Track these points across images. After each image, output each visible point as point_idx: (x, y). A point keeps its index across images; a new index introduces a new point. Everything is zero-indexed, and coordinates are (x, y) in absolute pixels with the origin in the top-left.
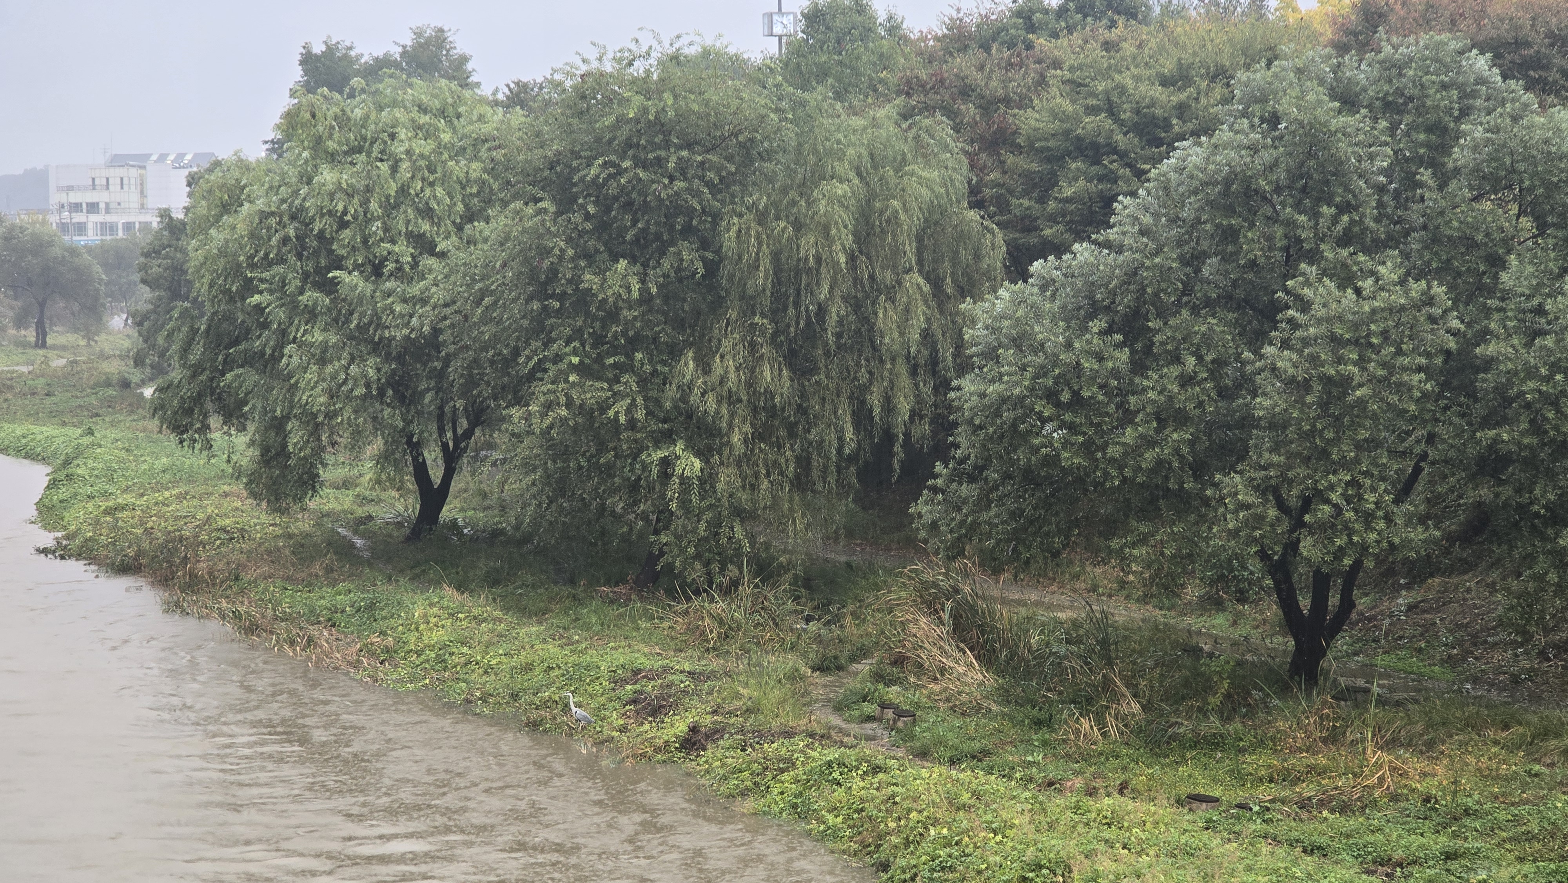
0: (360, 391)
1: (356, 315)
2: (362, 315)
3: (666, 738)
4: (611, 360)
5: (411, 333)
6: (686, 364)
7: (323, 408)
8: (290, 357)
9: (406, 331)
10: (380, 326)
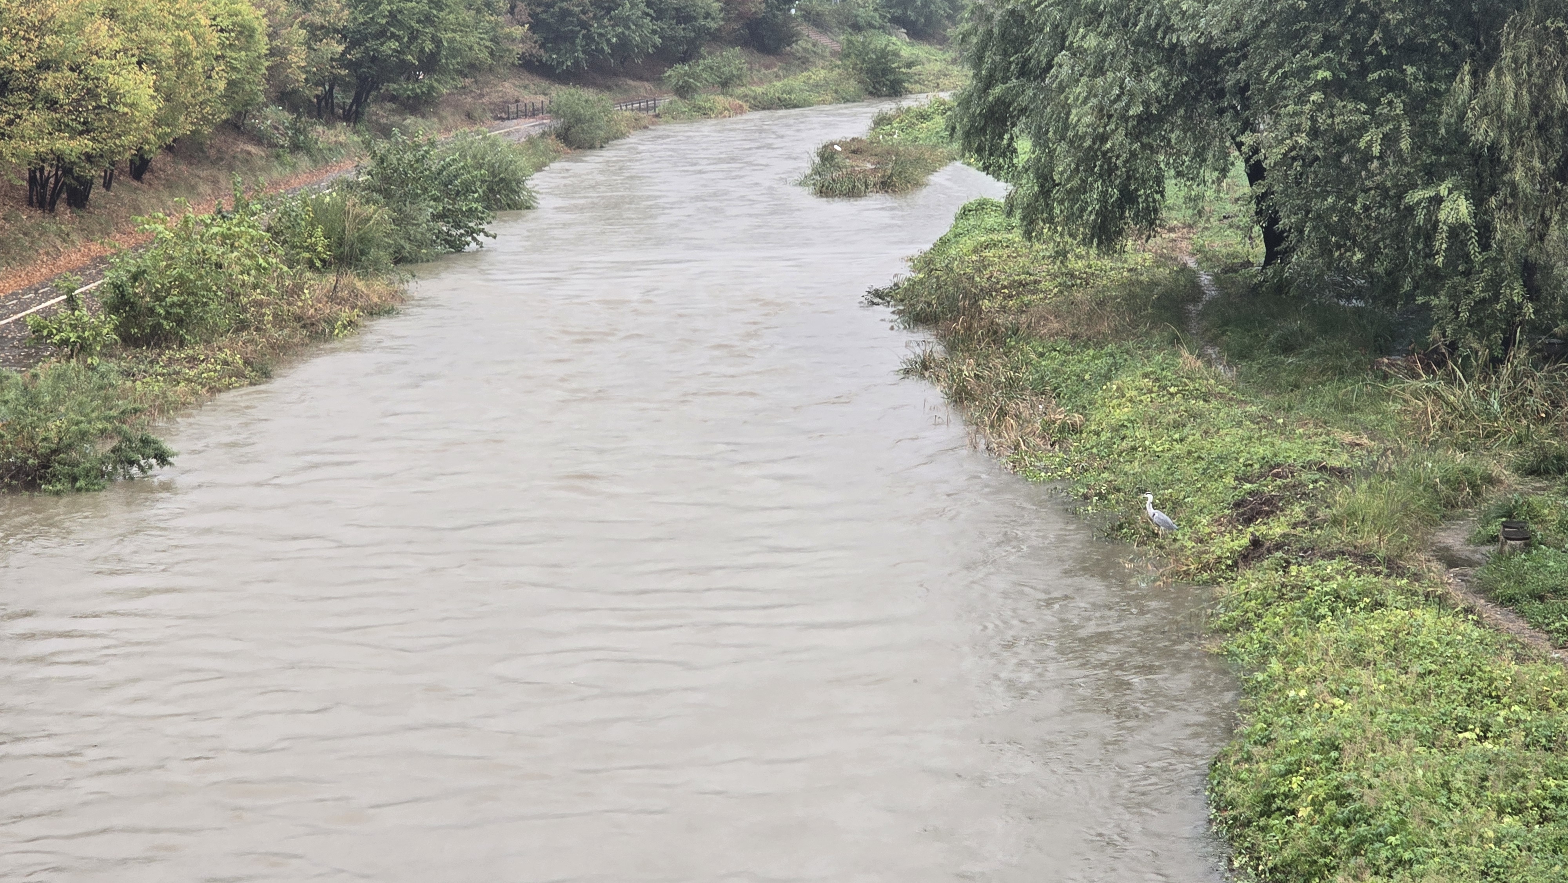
0: (1136, 110)
1: (1142, 16)
2: (1149, 15)
3: (1219, 553)
4: (1375, 75)
5: (1199, 37)
6: (1462, 81)
7: (1090, 130)
8: (1060, 66)
9: (1194, 35)
10: (1170, 29)
